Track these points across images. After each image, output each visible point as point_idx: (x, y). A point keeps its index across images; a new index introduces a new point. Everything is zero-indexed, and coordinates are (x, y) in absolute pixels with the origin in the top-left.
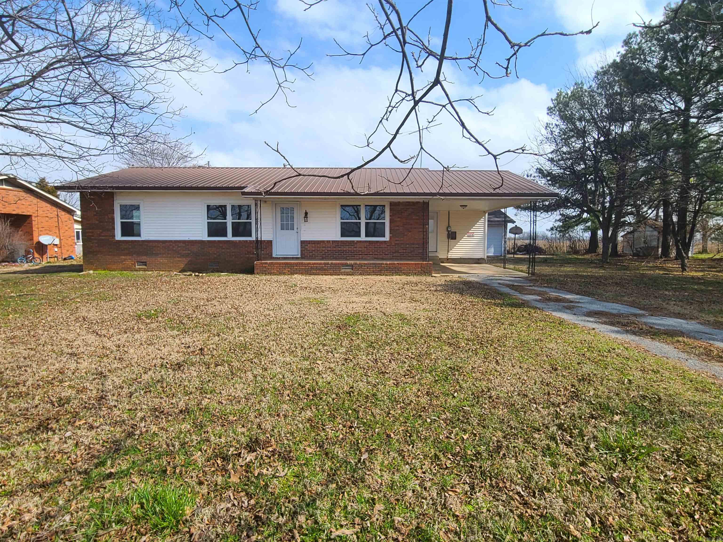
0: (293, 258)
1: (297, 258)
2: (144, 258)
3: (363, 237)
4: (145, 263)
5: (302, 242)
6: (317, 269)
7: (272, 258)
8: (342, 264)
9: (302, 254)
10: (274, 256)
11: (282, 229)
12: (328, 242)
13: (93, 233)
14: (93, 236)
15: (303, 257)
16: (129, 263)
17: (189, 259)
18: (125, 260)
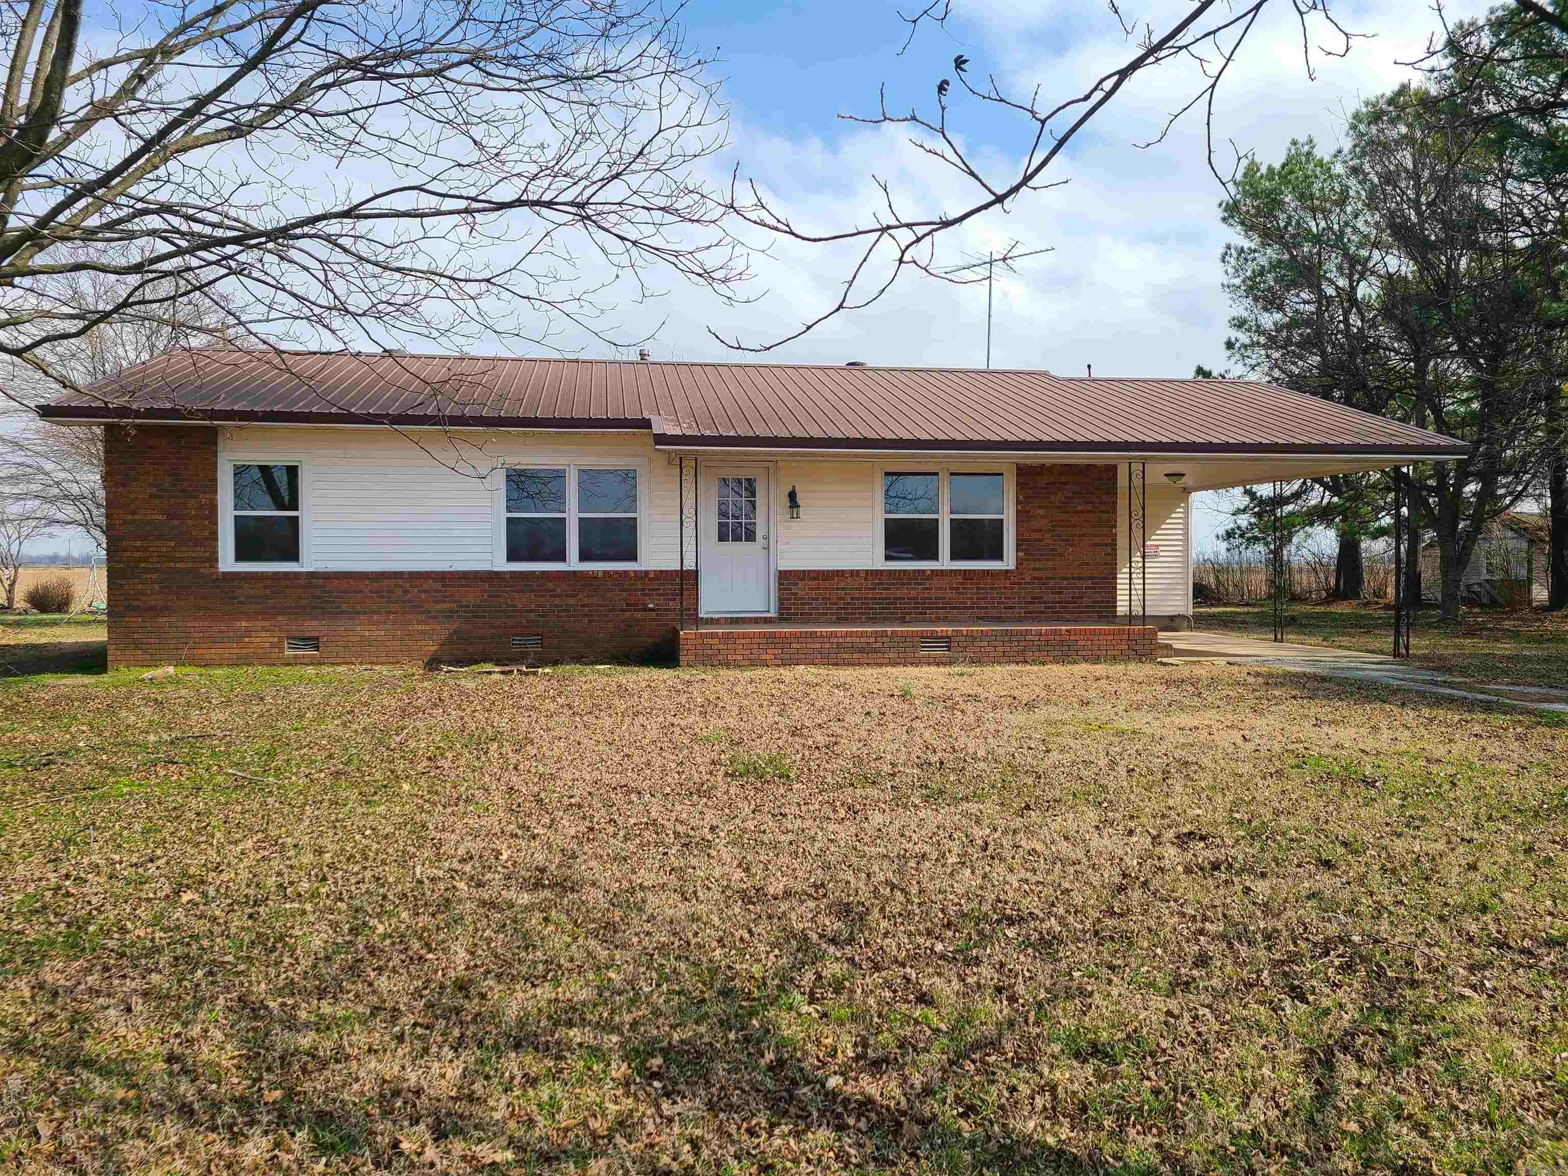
0: (756, 621)
1: (768, 621)
2: (311, 627)
3: (945, 562)
4: (314, 642)
5: (785, 577)
6: (853, 649)
7: (697, 621)
8: (923, 636)
9: (781, 608)
10: (702, 615)
11: (722, 538)
12: (854, 573)
13: (145, 549)
14: (145, 560)
15: (784, 616)
16: (262, 639)
17: (453, 627)
18: (248, 632)
